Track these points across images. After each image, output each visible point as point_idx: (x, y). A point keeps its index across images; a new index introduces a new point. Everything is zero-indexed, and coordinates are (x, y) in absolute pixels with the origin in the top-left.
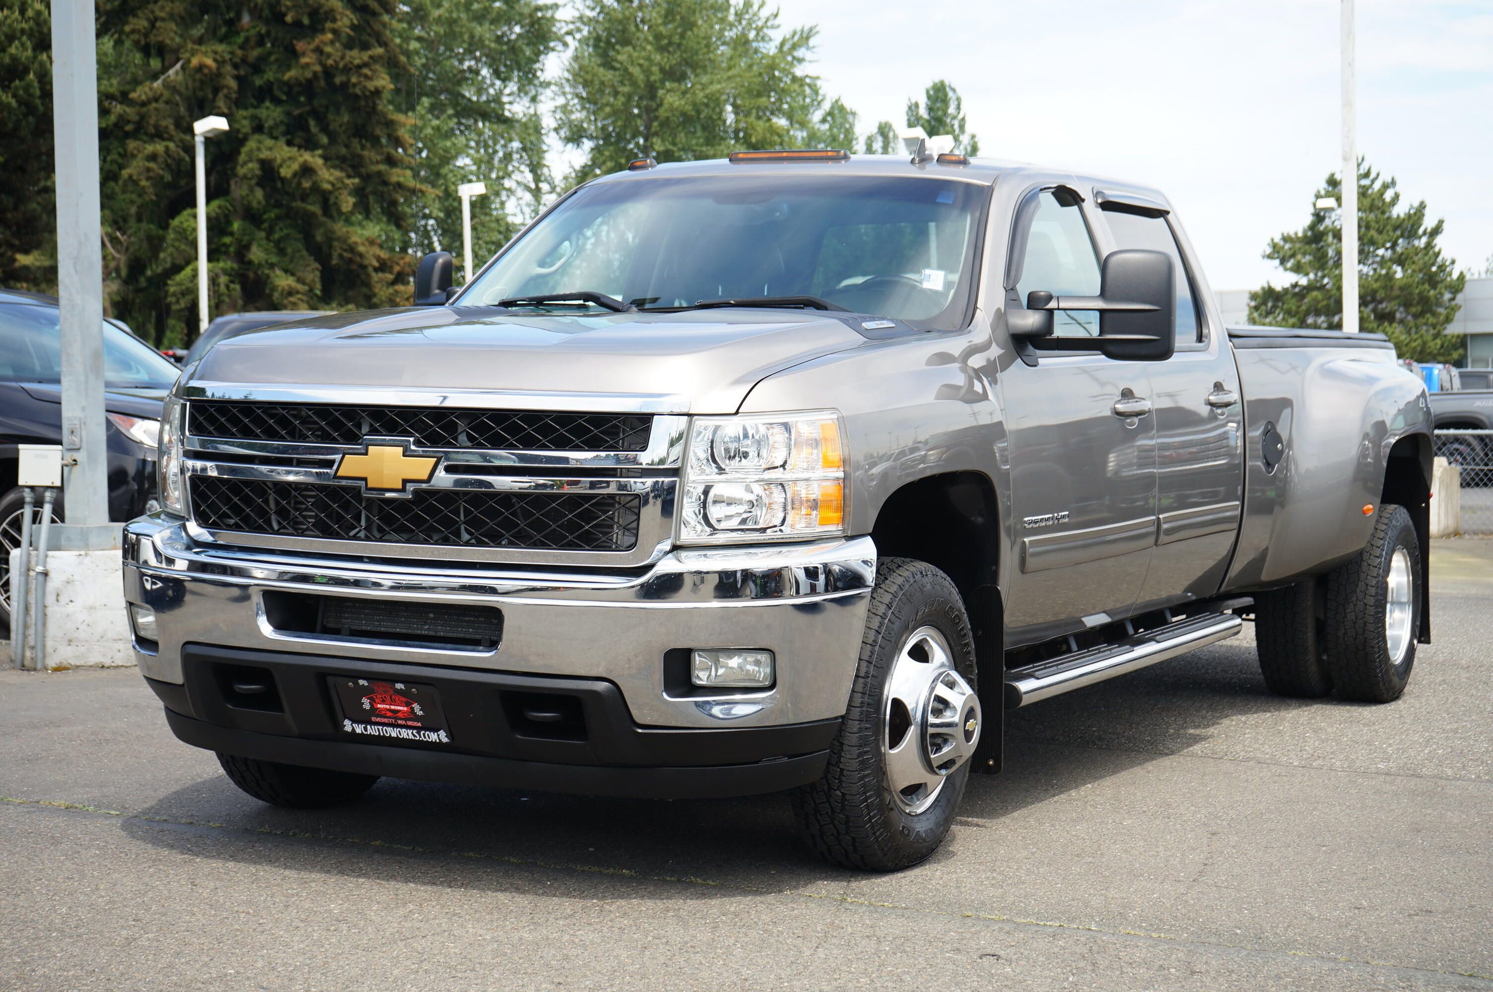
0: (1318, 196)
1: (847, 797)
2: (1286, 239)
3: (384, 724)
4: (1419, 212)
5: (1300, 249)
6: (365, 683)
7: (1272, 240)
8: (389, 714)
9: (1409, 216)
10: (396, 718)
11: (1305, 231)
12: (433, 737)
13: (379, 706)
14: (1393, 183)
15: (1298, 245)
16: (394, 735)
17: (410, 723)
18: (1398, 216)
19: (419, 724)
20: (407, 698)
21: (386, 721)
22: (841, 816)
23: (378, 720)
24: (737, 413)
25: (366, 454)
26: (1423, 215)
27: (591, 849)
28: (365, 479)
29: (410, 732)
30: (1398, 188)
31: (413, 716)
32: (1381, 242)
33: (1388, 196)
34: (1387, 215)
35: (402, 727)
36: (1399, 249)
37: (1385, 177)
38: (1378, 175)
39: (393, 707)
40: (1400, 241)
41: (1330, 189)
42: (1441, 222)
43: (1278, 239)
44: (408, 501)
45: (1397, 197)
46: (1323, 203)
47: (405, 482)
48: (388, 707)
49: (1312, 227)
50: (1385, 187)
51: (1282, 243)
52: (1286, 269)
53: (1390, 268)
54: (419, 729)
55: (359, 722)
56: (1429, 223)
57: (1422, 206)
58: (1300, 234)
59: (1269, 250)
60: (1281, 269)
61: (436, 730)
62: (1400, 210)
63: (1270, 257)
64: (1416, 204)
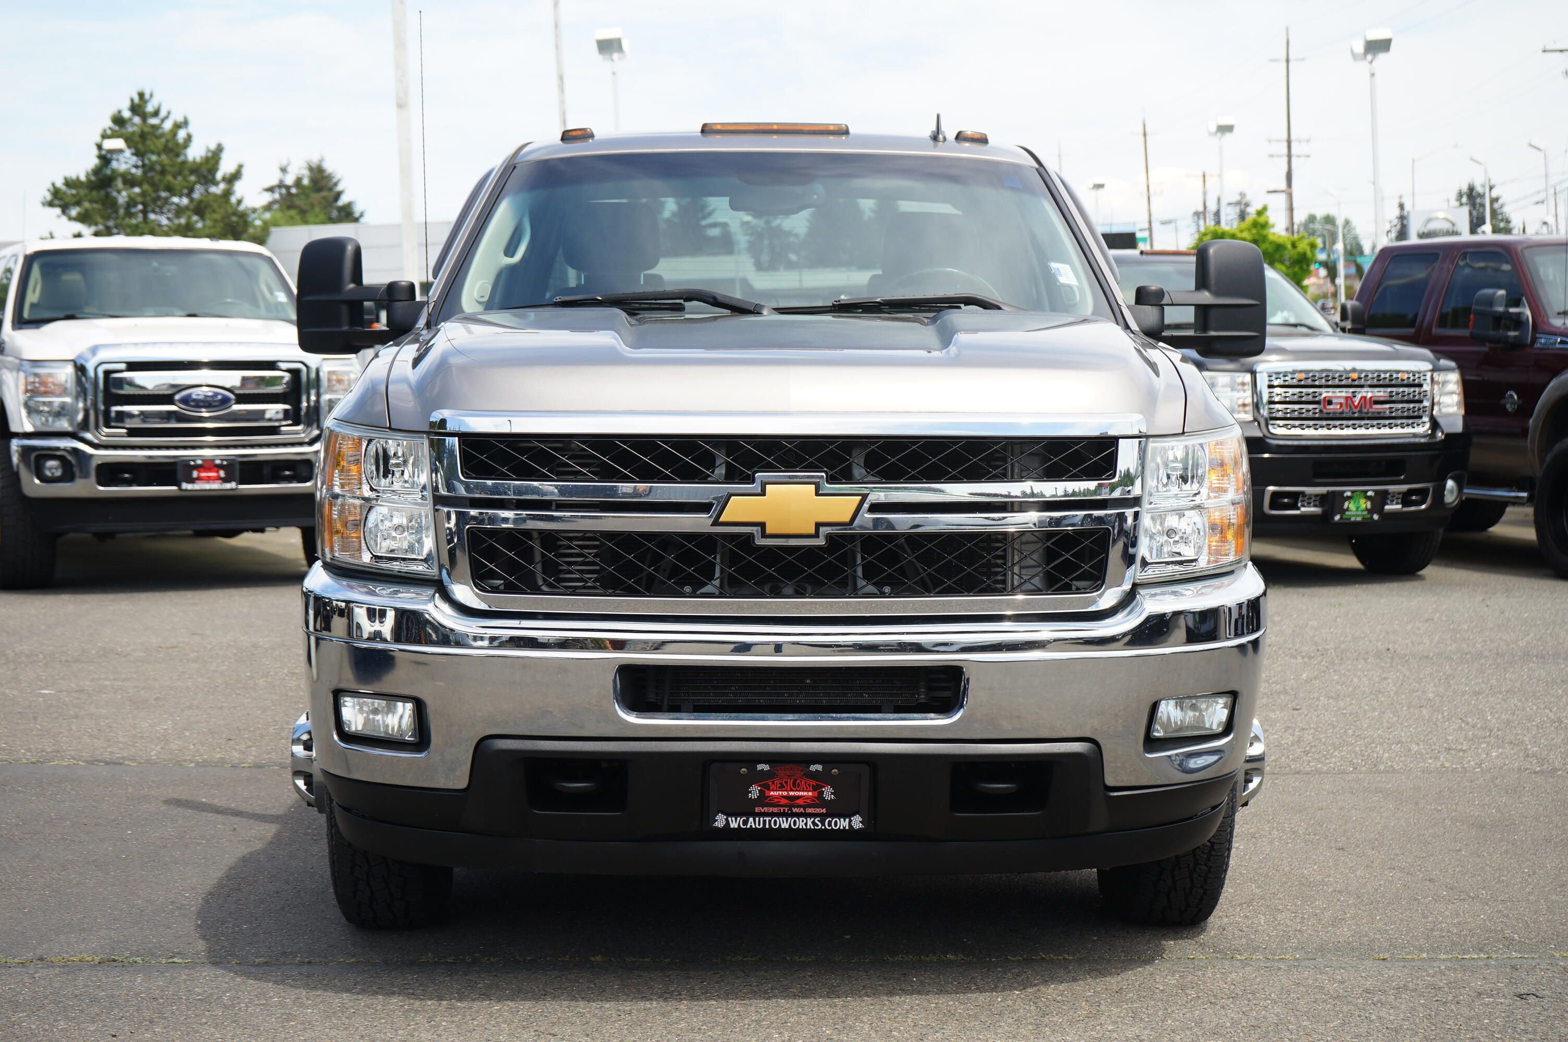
0: (104, 136)
1: (1216, 847)
2: (69, 183)
3: (772, 815)
4: (214, 157)
5: (86, 195)
6: (766, 767)
7: (53, 185)
8: (784, 801)
9: (207, 160)
10: (791, 807)
11: (87, 175)
12: (843, 824)
13: (772, 793)
14: (185, 123)
15: (83, 192)
16: (785, 825)
17: (809, 810)
18: (194, 159)
19: (824, 811)
20: (819, 780)
21: (775, 810)
22: (1203, 867)
23: (766, 809)
24: (1183, 433)
25: (763, 493)
26: (220, 159)
27: (847, 937)
28: (762, 525)
29: (810, 821)
30: (191, 129)
31: (820, 800)
32: (178, 188)
33: (182, 134)
34: (181, 158)
35: (799, 815)
36: (196, 195)
37: (177, 117)
38: (169, 113)
39: (791, 793)
40: (198, 186)
41: (117, 128)
42: (240, 166)
43: (60, 184)
44: (819, 548)
45: (189, 138)
46: (109, 144)
47: (818, 525)
48: (785, 793)
49: (97, 171)
50: (177, 126)
51: (64, 188)
52: (70, 219)
53: (189, 218)
54: (823, 817)
55: (736, 815)
56: (226, 167)
57: (220, 149)
58: (83, 178)
59: (49, 197)
60: (64, 219)
61: (848, 815)
62: (195, 153)
63: (51, 204)
64: (213, 147)
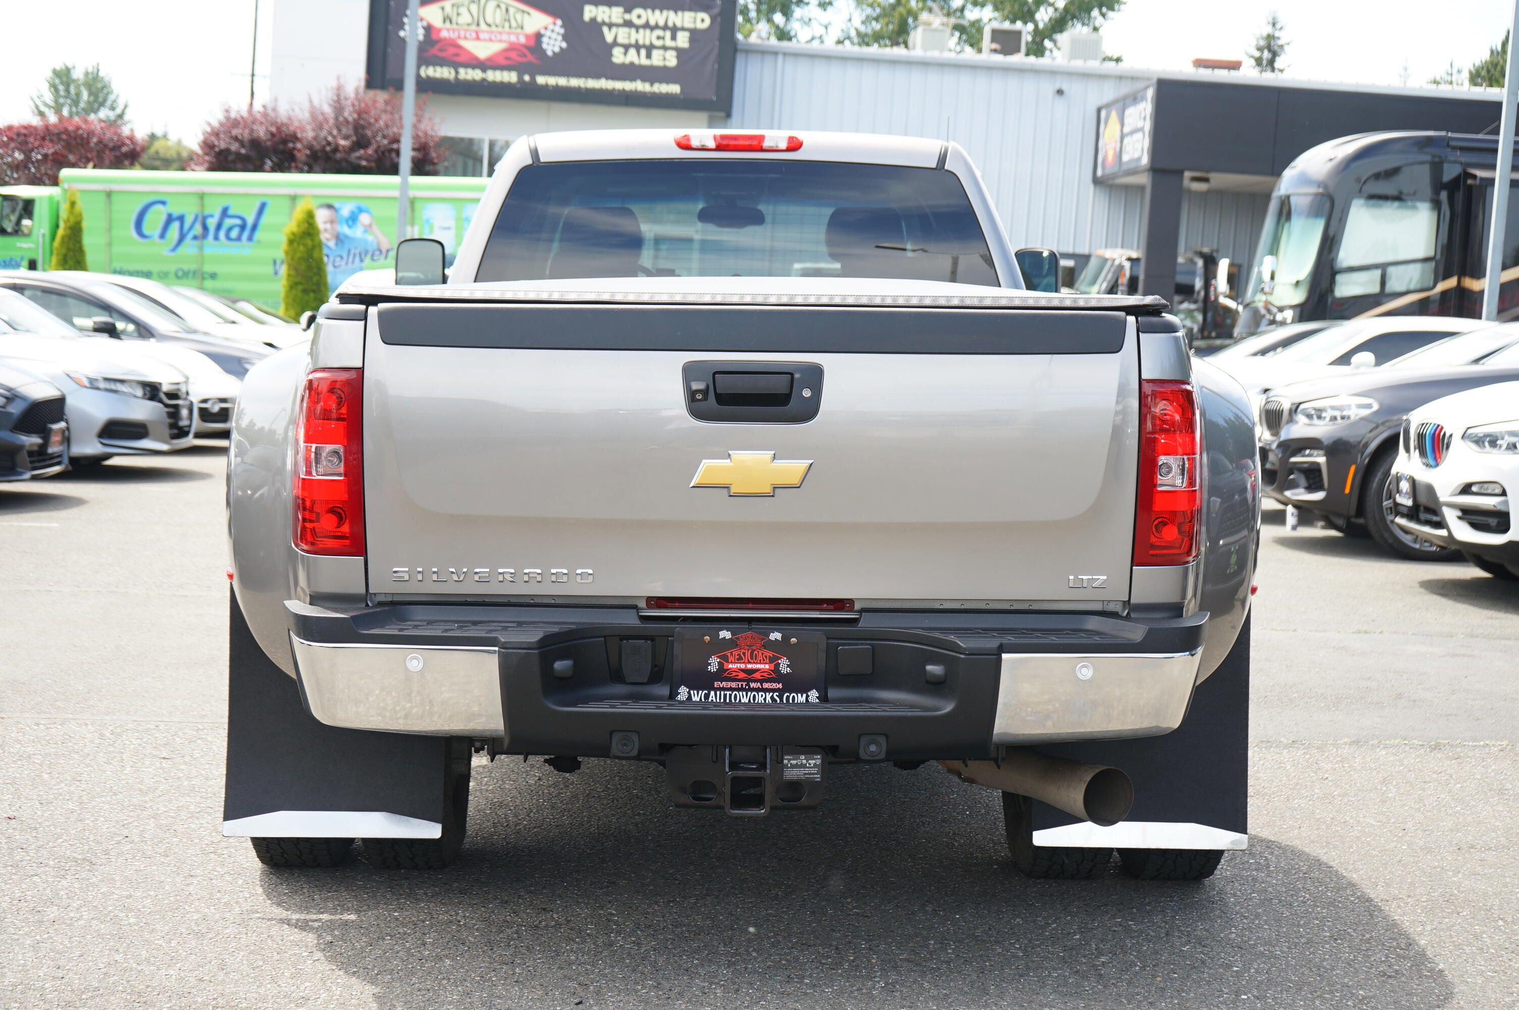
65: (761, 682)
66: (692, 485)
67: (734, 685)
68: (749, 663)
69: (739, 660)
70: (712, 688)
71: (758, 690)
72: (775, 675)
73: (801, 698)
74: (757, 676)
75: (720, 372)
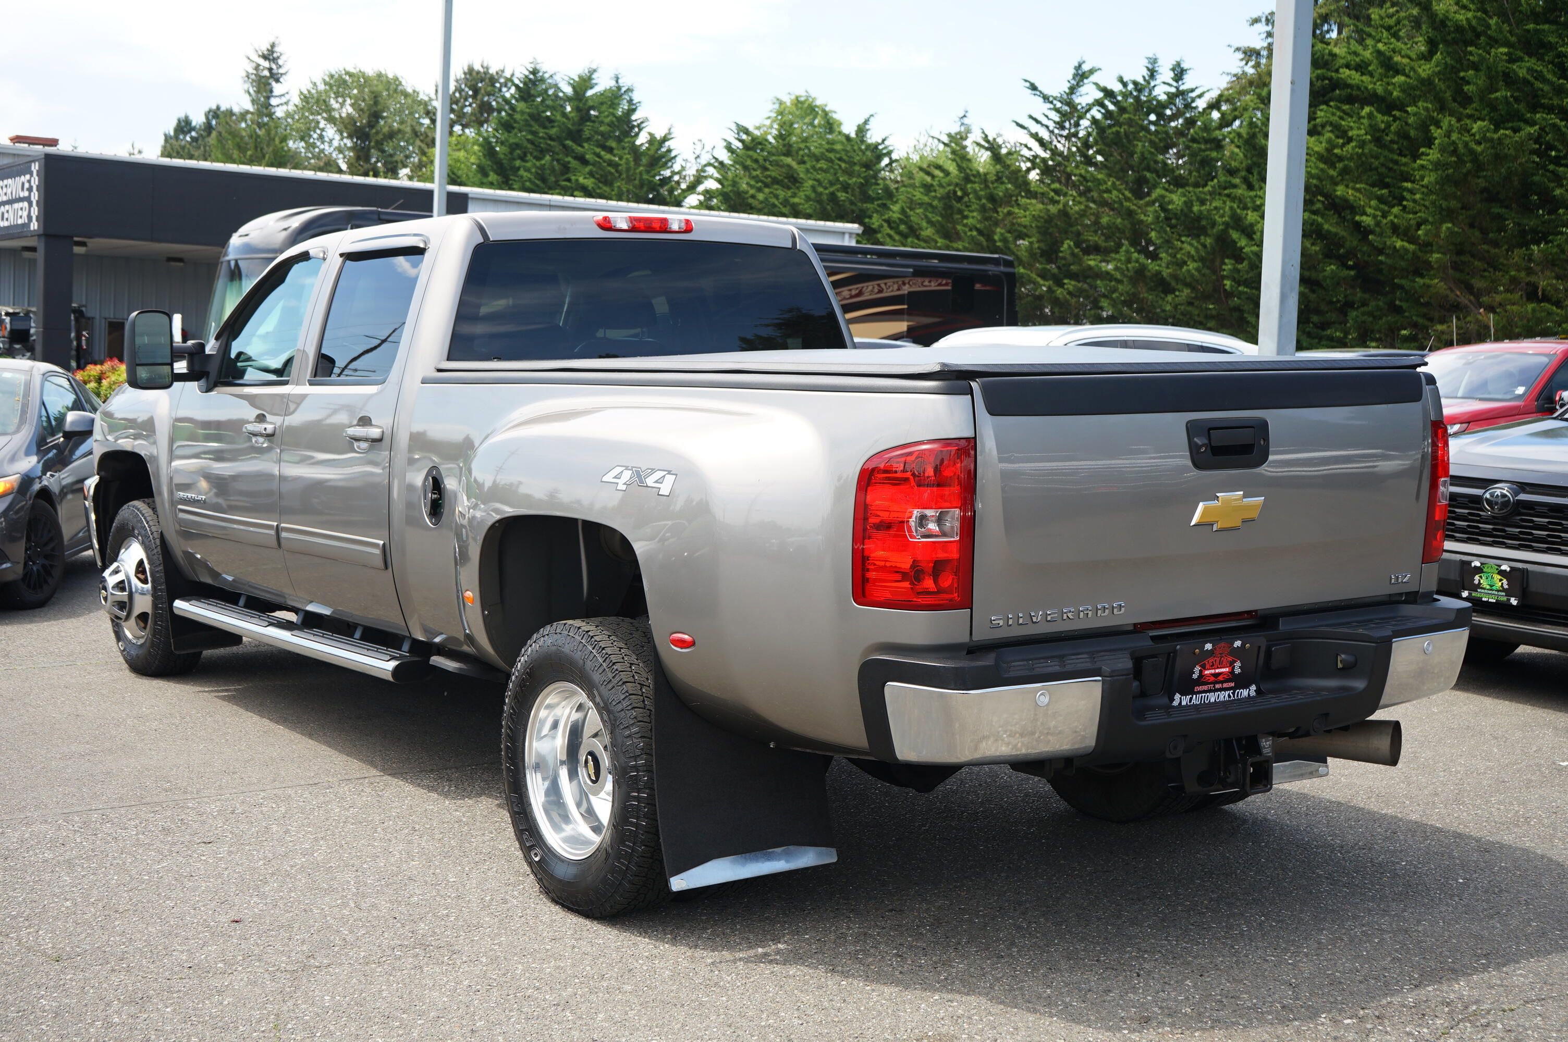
65: (1222, 682)
66: (1193, 523)
67: (1205, 688)
68: (1218, 668)
69: (1213, 667)
70: (1193, 693)
71: (1220, 690)
72: (1232, 677)
73: (1245, 693)
74: (1220, 678)
75: (1210, 428)
